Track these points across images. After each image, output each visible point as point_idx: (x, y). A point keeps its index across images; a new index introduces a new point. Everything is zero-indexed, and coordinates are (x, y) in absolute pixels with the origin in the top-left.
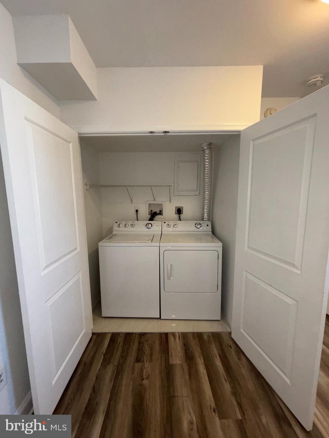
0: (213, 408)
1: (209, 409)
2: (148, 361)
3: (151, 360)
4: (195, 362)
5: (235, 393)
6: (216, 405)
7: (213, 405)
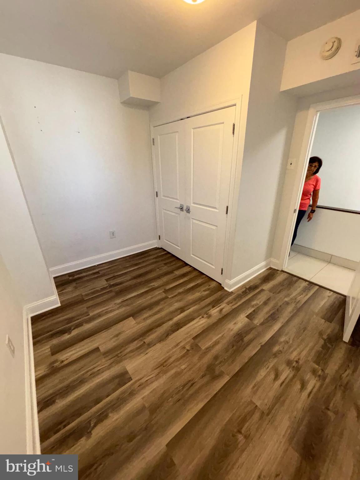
1: (165, 288)
7: (167, 289)
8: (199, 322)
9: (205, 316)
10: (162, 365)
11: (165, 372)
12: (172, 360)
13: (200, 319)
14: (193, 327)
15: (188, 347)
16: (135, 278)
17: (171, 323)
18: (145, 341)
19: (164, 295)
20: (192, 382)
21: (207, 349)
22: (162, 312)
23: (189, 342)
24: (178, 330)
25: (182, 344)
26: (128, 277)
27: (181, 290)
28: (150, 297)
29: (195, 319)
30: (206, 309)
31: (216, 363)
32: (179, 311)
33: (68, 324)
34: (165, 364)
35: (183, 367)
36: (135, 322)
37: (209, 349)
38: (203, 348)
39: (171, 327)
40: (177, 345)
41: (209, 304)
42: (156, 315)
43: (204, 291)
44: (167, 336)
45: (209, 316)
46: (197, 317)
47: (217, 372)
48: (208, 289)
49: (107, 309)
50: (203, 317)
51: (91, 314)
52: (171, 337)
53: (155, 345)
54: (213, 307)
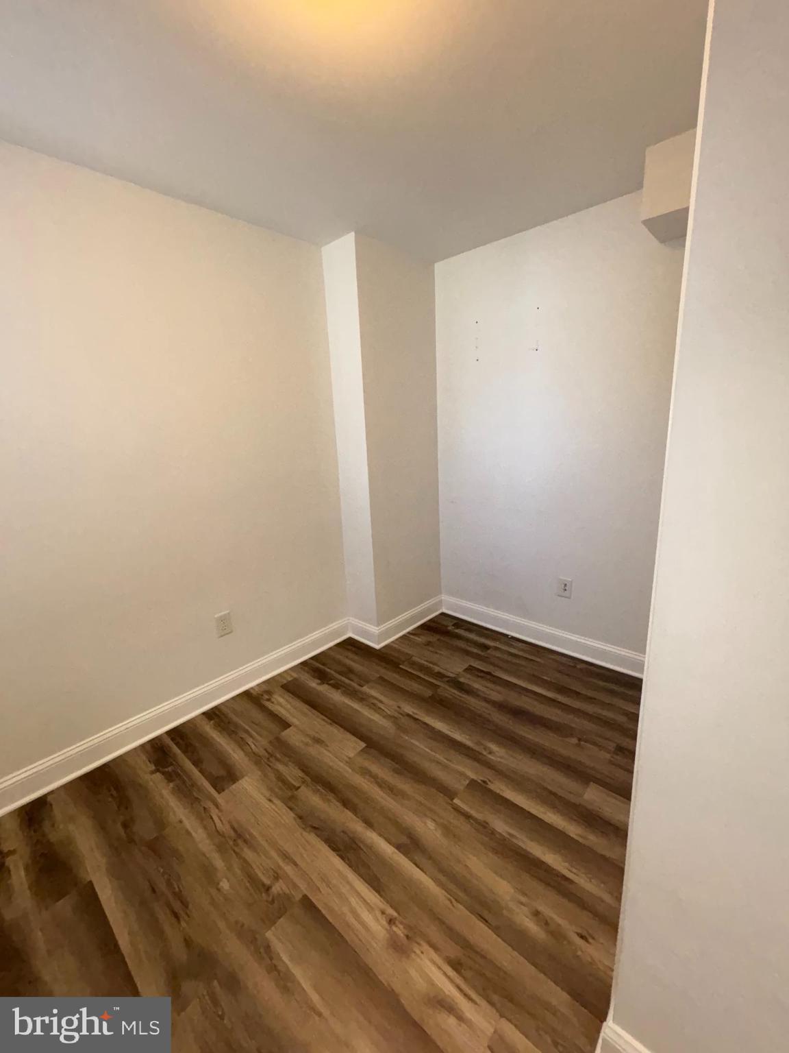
0: (489, 783)
1: (490, 779)
2: (612, 759)
3: (611, 762)
4: (575, 820)
5: (483, 826)
6: (490, 791)
7: (491, 786)
8: (370, 908)
9: (399, 931)
10: (239, 836)
11: (221, 848)
12: (248, 854)
13: (383, 913)
14: (345, 890)
15: (277, 888)
16: (502, 707)
17: (358, 827)
18: (303, 788)
19: (459, 785)
20: (182, 913)
21: (268, 948)
22: (393, 799)
23: (295, 886)
24: (334, 850)
25: (288, 869)
26: (496, 694)
27: (501, 826)
28: (442, 758)
29: (381, 896)
30: (433, 932)
31: (215, 983)
32: (404, 839)
33: (340, 673)
34: (240, 842)
35: (225, 885)
36: (352, 755)
37: (265, 953)
38: (269, 934)
39: (343, 832)
40: (286, 856)
41: (466, 945)
42: (380, 786)
43: (536, 914)
44: (315, 828)
45: (399, 948)
46: (388, 902)
47: (188, 987)
48: (556, 934)
49: (381, 702)
50: (391, 921)
51: (365, 689)
52: (312, 838)
53: (291, 809)
54: (456, 965)
